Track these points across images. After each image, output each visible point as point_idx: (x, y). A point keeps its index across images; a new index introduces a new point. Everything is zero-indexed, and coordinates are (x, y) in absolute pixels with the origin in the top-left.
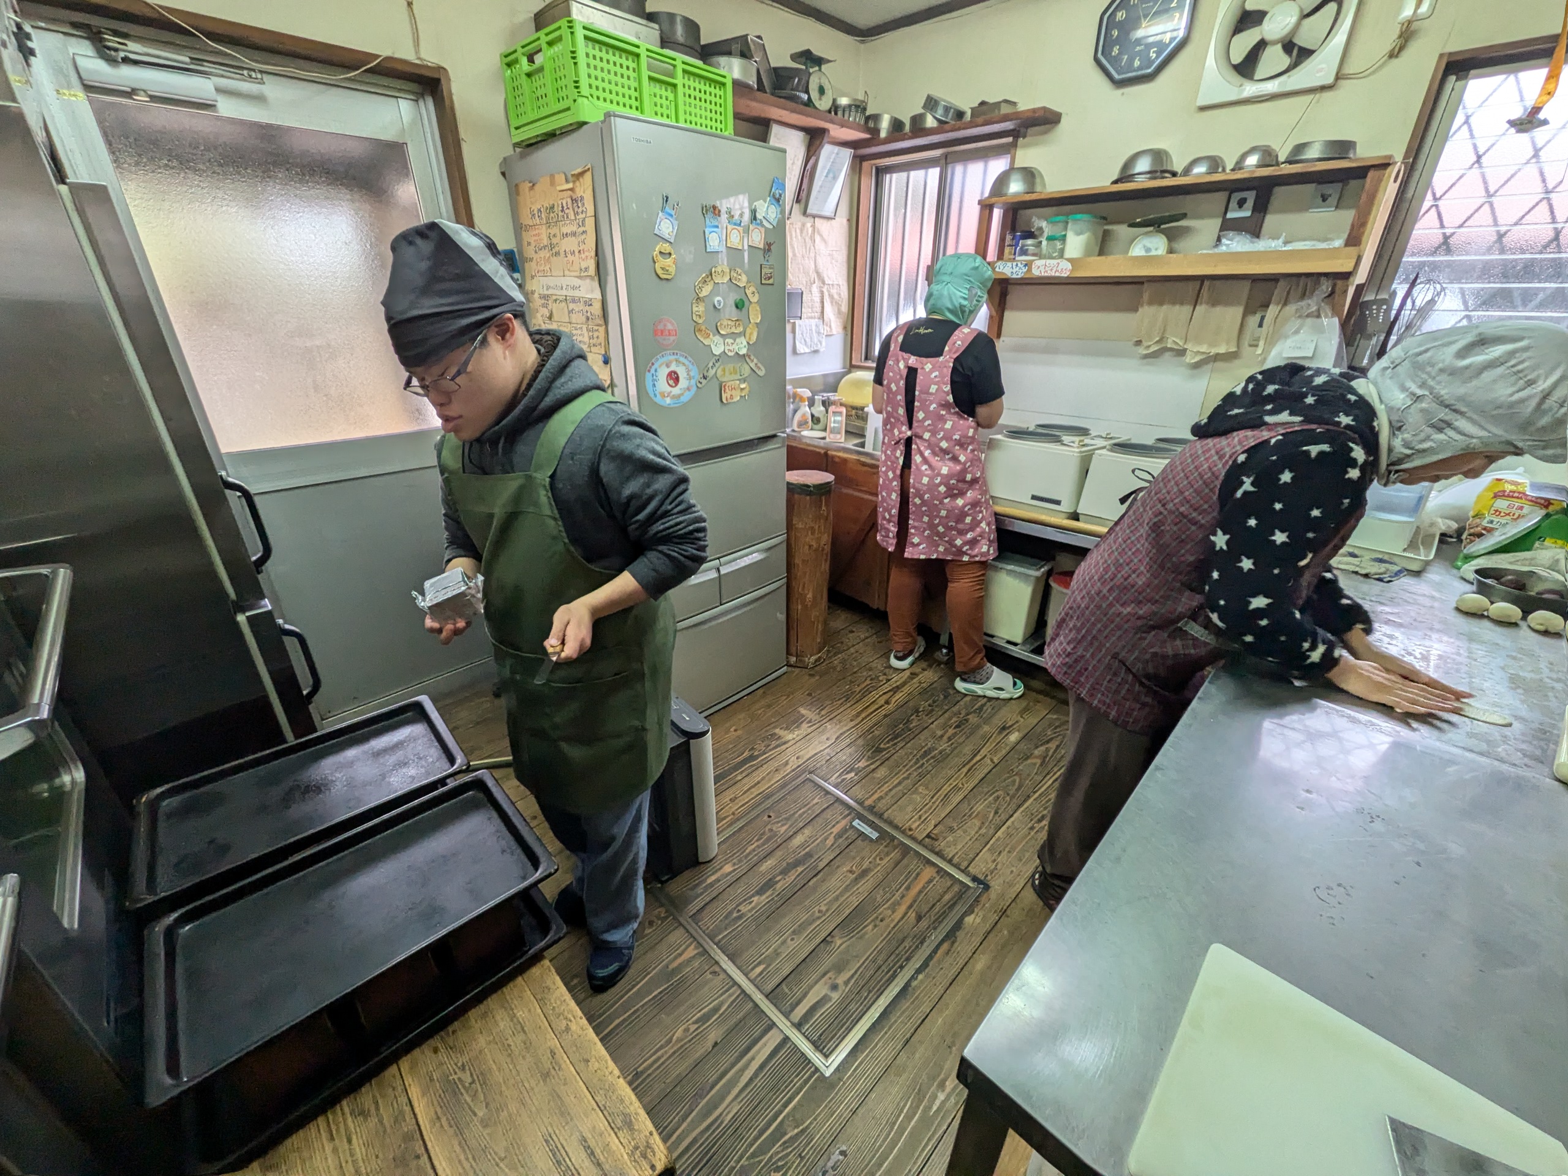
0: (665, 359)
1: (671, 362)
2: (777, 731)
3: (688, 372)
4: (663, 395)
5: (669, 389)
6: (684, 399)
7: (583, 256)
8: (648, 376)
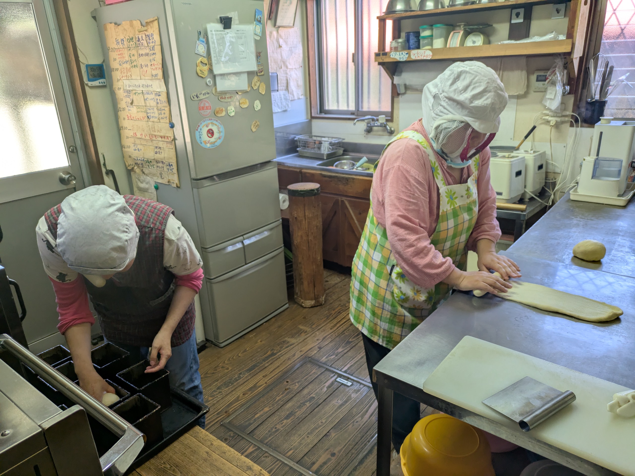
0: (205, 123)
1: (209, 124)
2: (286, 339)
3: (219, 129)
4: (205, 142)
5: (209, 139)
6: (217, 144)
7: (153, 67)
8: (197, 133)
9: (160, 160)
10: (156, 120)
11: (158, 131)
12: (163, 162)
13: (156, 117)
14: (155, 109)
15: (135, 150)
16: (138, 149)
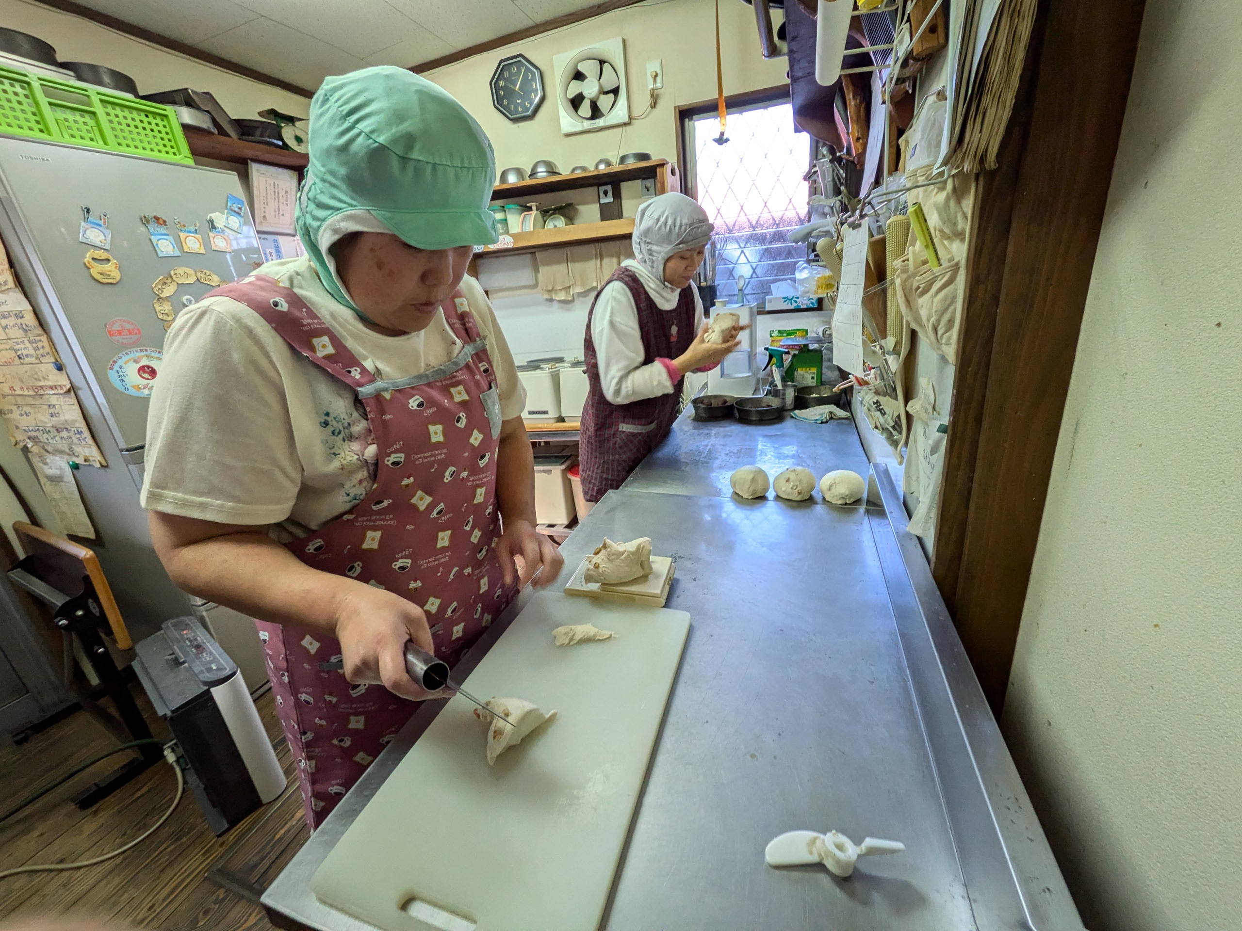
0: (130, 356)
1: (140, 358)
4: (138, 388)
5: (145, 382)
8: (112, 374)
9: (61, 426)
10: (33, 360)
11: (44, 378)
12: (67, 429)
13: (32, 356)
14: (26, 340)
15: (21, 415)
16: (26, 413)
